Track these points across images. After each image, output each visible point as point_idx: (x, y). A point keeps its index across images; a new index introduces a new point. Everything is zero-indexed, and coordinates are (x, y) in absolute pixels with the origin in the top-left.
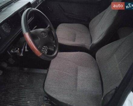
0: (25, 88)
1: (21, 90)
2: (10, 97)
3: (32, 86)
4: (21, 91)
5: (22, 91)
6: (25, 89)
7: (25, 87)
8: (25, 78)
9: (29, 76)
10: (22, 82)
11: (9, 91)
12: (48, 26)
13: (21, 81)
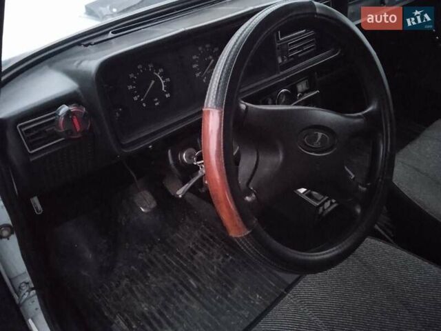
0: (194, 296)
1: (182, 293)
2: (139, 295)
3: (220, 301)
4: (178, 299)
5: (181, 296)
6: (191, 298)
7: (199, 290)
8: (215, 260)
9: (231, 257)
10: (197, 267)
11: (149, 275)
12: (370, 109)
13: (199, 264)
